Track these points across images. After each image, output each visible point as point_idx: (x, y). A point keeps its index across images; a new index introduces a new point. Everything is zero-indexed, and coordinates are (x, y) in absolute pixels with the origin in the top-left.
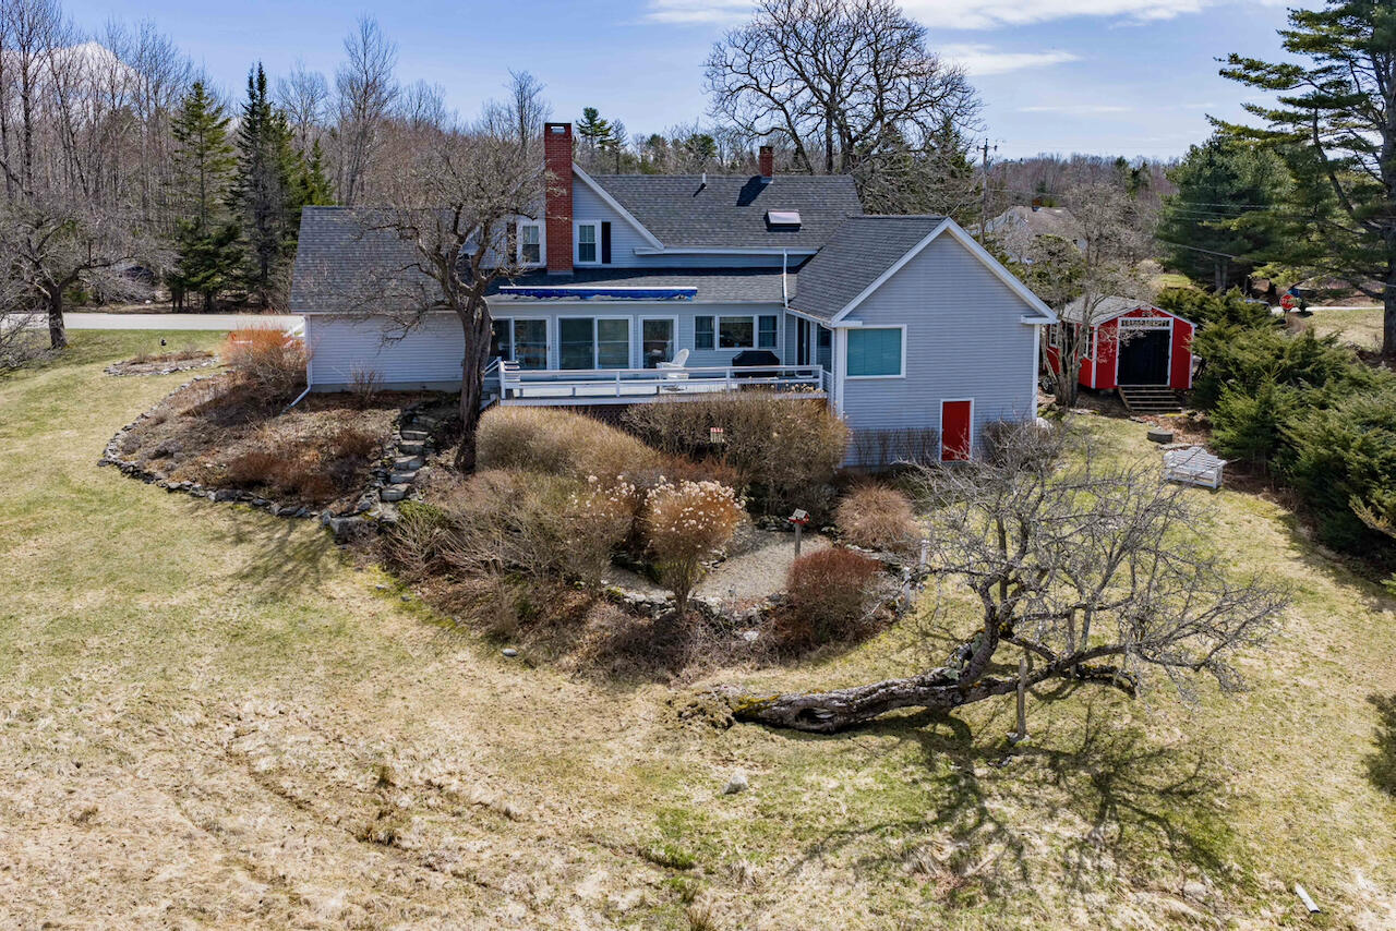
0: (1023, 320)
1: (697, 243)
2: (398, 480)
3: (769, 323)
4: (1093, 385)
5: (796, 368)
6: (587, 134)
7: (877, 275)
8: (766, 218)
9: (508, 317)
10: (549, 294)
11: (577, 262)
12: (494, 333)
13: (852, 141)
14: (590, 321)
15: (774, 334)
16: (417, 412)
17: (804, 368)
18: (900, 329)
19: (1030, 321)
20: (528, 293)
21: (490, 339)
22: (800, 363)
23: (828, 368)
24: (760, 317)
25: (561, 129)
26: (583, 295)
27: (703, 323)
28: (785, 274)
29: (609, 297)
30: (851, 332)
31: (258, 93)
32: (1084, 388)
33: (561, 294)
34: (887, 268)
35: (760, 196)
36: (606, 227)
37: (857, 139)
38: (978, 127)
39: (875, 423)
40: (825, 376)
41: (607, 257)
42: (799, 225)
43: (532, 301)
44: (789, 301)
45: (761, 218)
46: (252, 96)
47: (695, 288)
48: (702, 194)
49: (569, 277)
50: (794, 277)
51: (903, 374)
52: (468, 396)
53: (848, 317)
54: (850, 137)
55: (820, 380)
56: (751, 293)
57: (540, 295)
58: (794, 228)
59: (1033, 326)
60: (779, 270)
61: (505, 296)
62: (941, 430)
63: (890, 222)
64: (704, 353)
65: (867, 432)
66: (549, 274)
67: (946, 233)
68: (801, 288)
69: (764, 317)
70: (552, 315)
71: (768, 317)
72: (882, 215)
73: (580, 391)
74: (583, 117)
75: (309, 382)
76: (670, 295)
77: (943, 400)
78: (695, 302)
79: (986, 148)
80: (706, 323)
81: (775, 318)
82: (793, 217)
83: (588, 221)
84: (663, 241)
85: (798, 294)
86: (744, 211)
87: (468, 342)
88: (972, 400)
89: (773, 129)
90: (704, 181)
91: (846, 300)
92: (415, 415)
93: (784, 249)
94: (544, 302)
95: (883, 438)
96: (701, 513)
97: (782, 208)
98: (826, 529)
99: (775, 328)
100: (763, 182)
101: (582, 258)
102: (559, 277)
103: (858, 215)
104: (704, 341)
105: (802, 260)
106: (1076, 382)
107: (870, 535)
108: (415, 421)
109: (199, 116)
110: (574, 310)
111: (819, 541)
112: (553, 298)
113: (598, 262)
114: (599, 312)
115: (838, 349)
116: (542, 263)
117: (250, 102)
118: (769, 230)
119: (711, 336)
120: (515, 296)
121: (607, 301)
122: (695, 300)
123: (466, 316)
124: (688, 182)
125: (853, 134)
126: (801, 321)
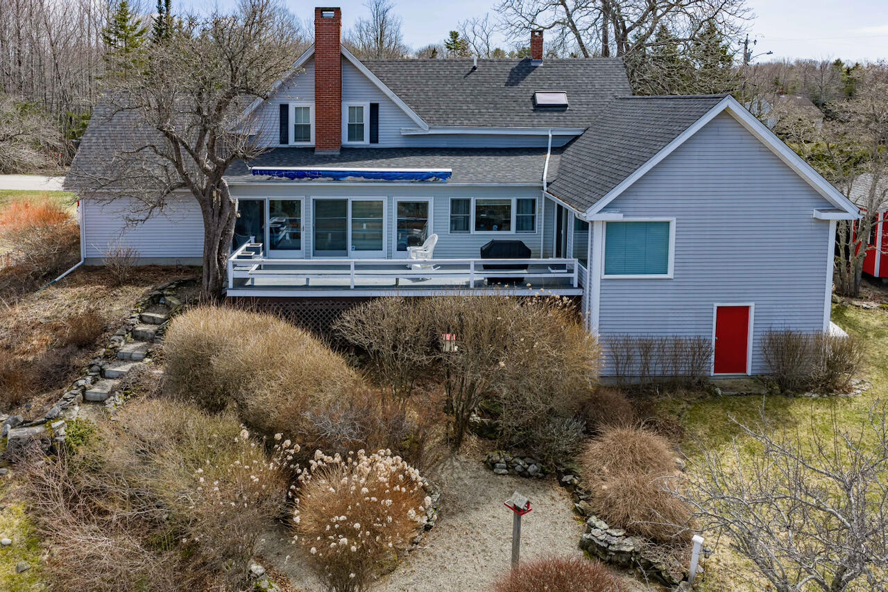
0: (816, 214)
1: (462, 124)
2: (111, 375)
3: (527, 206)
4: (876, 274)
5: (554, 260)
6: (451, 49)
7: (643, 162)
8: (534, 98)
9: (264, 197)
10: (301, 175)
11: (345, 141)
12: (239, 215)
13: (626, 31)
14: (345, 201)
15: (533, 218)
16: (165, 292)
17: (561, 261)
18: (668, 223)
19: (825, 216)
20: (280, 173)
21: (234, 222)
22: (558, 255)
23: (584, 261)
24: (519, 201)
25: (331, 14)
26: (337, 176)
27: (459, 206)
28: (549, 155)
29: (362, 178)
30: (610, 225)
31: (165, 8)
32: (867, 276)
33: (313, 175)
34: (653, 153)
35: (529, 78)
36: (374, 108)
37: (631, 29)
38: (747, 15)
39: (637, 329)
40: (580, 269)
41: (374, 138)
42: (566, 106)
43: (286, 183)
44: (548, 184)
45: (528, 99)
46: (160, 11)
47: (450, 170)
48: (472, 76)
49: (333, 156)
50: (558, 158)
51: (670, 275)
52: (208, 281)
53: (606, 208)
54: (624, 27)
55: (575, 275)
56: (509, 175)
57: (292, 176)
58: (562, 108)
59: (828, 221)
60: (543, 151)
61: (258, 177)
62: (714, 338)
63: (660, 102)
64: (460, 236)
65: (627, 342)
66: (316, 153)
67: (726, 113)
68: (562, 171)
69: (522, 200)
70: (307, 196)
71: (526, 200)
72: (650, 96)
73: (314, 281)
74: (449, 37)
75: (83, 255)
76: (423, 177)
77: (717, 305)
78: (448, 184)
79: (746, 43)
80: (462, 207)
81: (534, 201)
82: (561, 99)
83: (356, 103)
84: (429, 122)
85: (558, 177)
86: (513, 91)
87: (207, 225)
88: (752, 305)
89: (556, 23)
90: (475, 64)
91: (605, 190)
92: (162, 295)
93: (550, 130)
94: (295, 183)
95: (646, 347)
96: (357, 526)
97: (551, 90)
98: (567, 478)
99: (533, 212)
100: (533, 64)
101: (350, 138)
102: (324, 156)
103: (627, 96)
104: (459, 224)
105: (568, 140)
106: (860, 272)
107: (621, 509)
108: (161, 301)
109: (123, 27)
110: (328, 191)
111: (558, 498)
112: (305, 179)
113: (366, 142)
114: (352, 192)
115: (594, 243)
116: (312, 143)
117: (158, 15)
118: (534, 111)
119: (467, 219)
120: (268, 176)
121: (361, 183)
122: (450, 183)
123: (204, 198)
124: (460, 66)
125: (628, 25)
126: (560, 207)
